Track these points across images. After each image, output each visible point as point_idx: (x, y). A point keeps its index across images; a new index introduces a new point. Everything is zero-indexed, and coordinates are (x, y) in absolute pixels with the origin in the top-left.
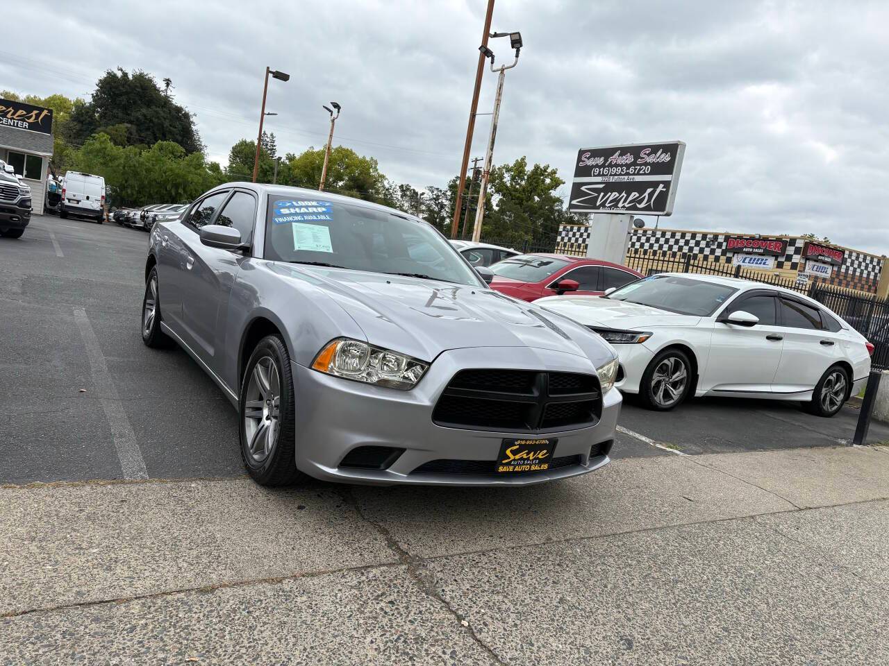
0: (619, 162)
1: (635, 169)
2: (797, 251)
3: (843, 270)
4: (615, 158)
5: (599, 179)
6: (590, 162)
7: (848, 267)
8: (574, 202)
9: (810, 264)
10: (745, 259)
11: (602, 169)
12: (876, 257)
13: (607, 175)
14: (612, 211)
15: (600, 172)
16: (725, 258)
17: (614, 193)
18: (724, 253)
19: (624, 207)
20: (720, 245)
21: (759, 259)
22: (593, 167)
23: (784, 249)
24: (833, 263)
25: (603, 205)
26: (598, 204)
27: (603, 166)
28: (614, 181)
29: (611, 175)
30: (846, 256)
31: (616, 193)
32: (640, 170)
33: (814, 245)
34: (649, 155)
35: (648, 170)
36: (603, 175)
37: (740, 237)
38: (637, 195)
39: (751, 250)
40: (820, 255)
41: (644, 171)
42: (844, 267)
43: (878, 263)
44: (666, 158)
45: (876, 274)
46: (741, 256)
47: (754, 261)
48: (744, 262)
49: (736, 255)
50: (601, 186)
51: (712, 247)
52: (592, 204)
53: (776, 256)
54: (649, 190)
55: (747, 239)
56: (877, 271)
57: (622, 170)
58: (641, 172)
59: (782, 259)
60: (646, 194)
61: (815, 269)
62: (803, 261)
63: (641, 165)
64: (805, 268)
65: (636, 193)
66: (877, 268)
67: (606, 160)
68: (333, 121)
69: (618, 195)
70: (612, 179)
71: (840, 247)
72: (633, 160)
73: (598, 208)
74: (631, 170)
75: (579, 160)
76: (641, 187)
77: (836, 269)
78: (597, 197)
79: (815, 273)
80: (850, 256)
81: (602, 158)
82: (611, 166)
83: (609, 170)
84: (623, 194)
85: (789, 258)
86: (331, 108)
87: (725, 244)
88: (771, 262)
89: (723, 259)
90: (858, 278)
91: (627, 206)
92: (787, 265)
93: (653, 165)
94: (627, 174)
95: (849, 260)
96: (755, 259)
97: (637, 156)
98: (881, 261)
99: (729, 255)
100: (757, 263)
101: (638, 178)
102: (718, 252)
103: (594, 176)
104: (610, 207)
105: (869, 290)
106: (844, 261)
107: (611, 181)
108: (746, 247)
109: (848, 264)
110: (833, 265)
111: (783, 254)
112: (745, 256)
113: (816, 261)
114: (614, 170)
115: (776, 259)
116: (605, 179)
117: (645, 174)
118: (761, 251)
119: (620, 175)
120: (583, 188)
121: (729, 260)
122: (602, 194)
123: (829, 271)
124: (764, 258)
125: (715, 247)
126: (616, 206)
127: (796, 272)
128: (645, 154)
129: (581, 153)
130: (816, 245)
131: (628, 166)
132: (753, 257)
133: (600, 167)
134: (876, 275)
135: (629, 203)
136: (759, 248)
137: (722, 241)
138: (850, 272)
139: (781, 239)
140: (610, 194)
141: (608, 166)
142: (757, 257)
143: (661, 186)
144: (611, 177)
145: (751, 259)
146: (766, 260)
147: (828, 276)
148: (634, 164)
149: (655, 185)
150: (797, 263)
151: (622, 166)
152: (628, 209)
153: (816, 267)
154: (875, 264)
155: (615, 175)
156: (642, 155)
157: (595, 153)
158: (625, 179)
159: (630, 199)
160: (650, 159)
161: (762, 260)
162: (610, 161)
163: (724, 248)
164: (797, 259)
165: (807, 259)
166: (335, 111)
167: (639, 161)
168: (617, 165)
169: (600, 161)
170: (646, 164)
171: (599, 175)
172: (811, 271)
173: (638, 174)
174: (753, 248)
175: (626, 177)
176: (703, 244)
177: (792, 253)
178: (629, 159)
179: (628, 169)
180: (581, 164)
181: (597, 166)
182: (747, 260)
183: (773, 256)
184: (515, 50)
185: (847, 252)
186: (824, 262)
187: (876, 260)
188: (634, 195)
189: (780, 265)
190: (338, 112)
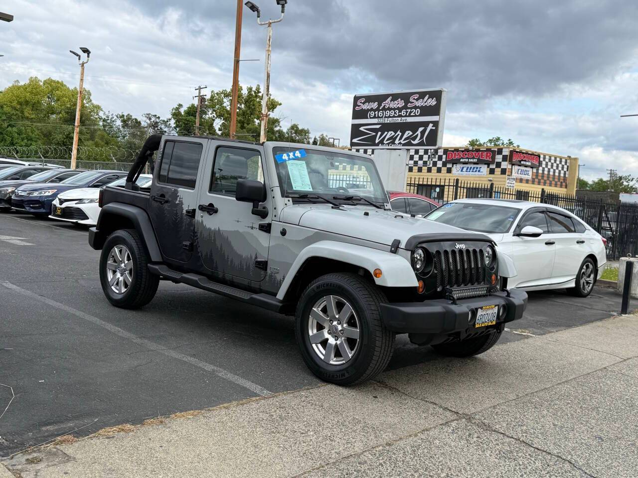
0: (392, 106)
1: (407, 112)
2: (505, 158)
3: (540, 171)
4: (388, 103)
5: (375, 121)
6: (366, 107)
7: (544, 168)
8: (355, 141)
9: (516, 168)
10: (463, 168)
11: (377, 112)
12: (564, 158)
13: (382, 117)
14: (390, 147)
15: (375, 115)
16: (445, 168)
17: (390, 133)
18: (444, 164)
19: (400, 143)
20: (440, 158)
21: (474, 168)
22: (368, 110)
23: (493, 158)
24: (533, 166)
25: (382, 142)
26: (377, 141)
27: (378, 109)
28: (388, 122)
29: (386, 117)
30: (542, 159)
31: (392, 132)
32: (411, 112)
33: (517, 152)
34: (417, 100)
35: (418, 113)
36: (378, 117)
37: (457, 150)
38: (411, 133)
39: (467, 160)
40: (522, 160)
41: (415, 113)
42: (541, 168)
43: (566, 163)
44: (433, 102)
45: (565, 172)
46: (459, 166)
47: (470, 169)
48: (462, 171)
49: (454, 165)
50: (378, 127)
51: (434, 160)
52: (371, 141)
53: (488, 164)
54: (421, 129)
55: (463, 151)
56: (565, 169)
57: (395, 113)
58: (412, 114)
59: (493, 166)
60: (419, 132)
61: (519, 172)
62: (510, 167)
63: (411, 108)
64: (512, 172)
65: (409, 132)
66: (566, 167)
67: (380, 105)
68: (83, 65)
69: (393, 134)
70: (387, 121)
71: (536, 152)
72: (403, 104)
73: (377, 145)
74: (403, 113)
75: (355, 105)
76: (414, 127)
77: (535, 170)
78: (376, 135)
79: (520, 176)
80: (544, 158)
81: (376, 103)
82: (384, 109)
83: (383, 113)
84: (399, 132)
85: (498, 165)
86: (80, 53)
87: (444, 157)
88: (484, 169)
89: (444, 169)
90: (552, 177)
91: (403, 142)
92: (498, 171)
93: (421, 108)
94: (400, 116)
95: (544, 163)
96: (471, 168)
97: (407, 101)
98: (568, 161)
99: (449, 166)
100: (472, 171)
101: (410, 120)
102: (440, 164)
103: (371, 118)
104: (388, 144)
105: (561, 186)
106: (540, 163)
107: (386, 122)
108: (463, 158)
109: (544, 166)
110: (532, 168)
111: (493, 162)
112: (462, 166)
113: (520, 166)
114: (388, 113)
115: (488, 167)
116: (381, 121)
117: (416, 116)
118: (475, 160)
119: (394, 117)
120: (362, 129)
121: (449, 171)
122: (379, 133)
123: (530, 173)
124: (479, 166)
125: (436, 160)
126: (393, 143)
127: (506, 176)
128: (414, 99)
129: (356, 99)
130: (519, 152)
131: (400, 110)
132: (469, 166)
133: (375, 111)
134: (565, 174)
135: (404, 141)
136: (473, 158)
137: (442, 154)
138: (546, 172)
139: (491, 149)
140: (386, 133)
141: (382, 110)
142: (473, 166)
143: (431, 125)
144: (386, 119)
145: (468, 168)
146: (480, 168)
147: (529, 177)
148: (405, 107)
149: (426, 124)
150: (506, 169)
151: (394, 109)
152: (404, 145)
153: (520, 171)
154: (563, 163)
155: (390, 117)
156: (411, 100)
157: (369, 99)
158: (399, 120)
159: (405, 136)
160: (419, 103)
161: (477, 168)
162: (383, 105)
163: (444, 160)
164: (505, 165)
165: (513, 165)
166: (84, 56)
167: (409, 105)
168: (390, 109)
169: (375, 105)
170: (416, 108)
171: (375, 117)
172: (516, 175)
173: (410, 116)
174: (468, 159)
175: (399, 119)
176: (426, 158)
177: (500, 160)
178: (400, 103)
179: (400, 111)
180: (357, 108)
181: (372, 110)
182: (465, 169)
183: (485, 164)
184: (280, 6)
185: (542, 156)
186: (526, 166)
187: (563, 160)
188: (408, 133)
189: (492, 172)
190: (88, 57)
